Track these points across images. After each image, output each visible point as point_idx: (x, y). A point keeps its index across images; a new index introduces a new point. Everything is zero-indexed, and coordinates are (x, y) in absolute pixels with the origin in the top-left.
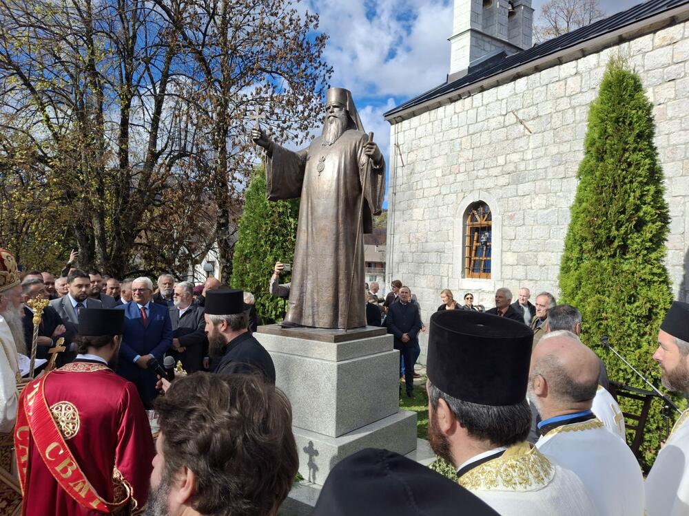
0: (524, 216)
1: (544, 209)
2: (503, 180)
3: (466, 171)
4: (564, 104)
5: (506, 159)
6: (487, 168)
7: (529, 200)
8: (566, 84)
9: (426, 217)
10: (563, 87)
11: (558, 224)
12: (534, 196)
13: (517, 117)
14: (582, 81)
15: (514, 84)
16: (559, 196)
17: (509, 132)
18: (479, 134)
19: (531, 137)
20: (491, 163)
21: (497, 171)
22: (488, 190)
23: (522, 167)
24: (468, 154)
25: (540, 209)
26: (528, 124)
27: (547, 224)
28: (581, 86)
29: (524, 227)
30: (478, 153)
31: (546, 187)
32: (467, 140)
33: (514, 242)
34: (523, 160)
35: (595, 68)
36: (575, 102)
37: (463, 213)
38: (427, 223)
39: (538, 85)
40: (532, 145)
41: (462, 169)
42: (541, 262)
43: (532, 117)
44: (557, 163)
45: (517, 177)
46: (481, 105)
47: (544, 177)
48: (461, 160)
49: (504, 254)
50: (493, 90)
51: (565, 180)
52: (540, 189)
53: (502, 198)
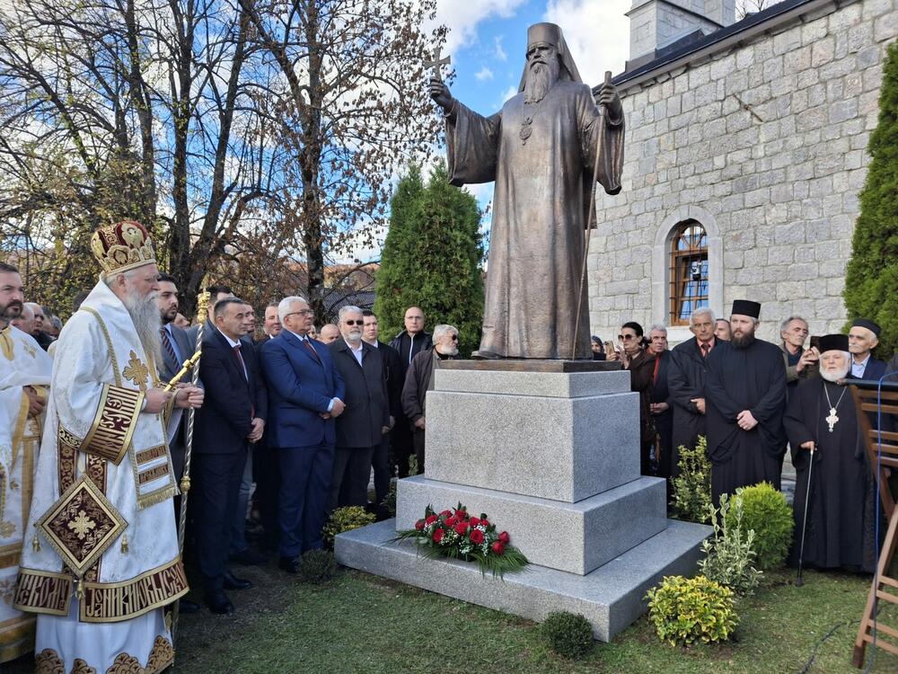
0: (756, 235)
1: (785, 223)
2: (722, 189)
3: (667, 181)
4: (809, 78)
5: (726, 160)
6: (699, 174)
7: (761, 214)
8: (811, 51)
9: (610, 247)
10: (808, 56)
11: (806, 242)
12: (768, 206)
13: (740, 102)
14: (835, 44)
15: (735, 57)
16: (805, 204)
17: (729, 123)
18: (685, 130)
19: (762, 127)
20: (703, 167)
21: (713, 177)
22: (700, 203)
23: (750, 168)
24: (672, 157)
25: (779, 224)
26: (759, 110)
27: (790, 244)
28: (834, 52)
29: (755, 251)
30: (684, 155)
31: (787, 192)
32: (668, 138)
33: (741, 272)
34: (751, 159)
35: (856, 24)
36: (825, 74)
37: (665, 236)
38: (612, 255)
39: (770, 55)
40: (763, 139)
41: (662, 179)
42: (782, 294)
43: (762, 100)
44: (802, 159)
45: (742, 182)
46: (686, 89)
47: (783, 179)
48: (660, 166)
49: (727, 289)
50: (703, 70)
51: (814, 182)
52: (777, 196)
53: (722, 212)
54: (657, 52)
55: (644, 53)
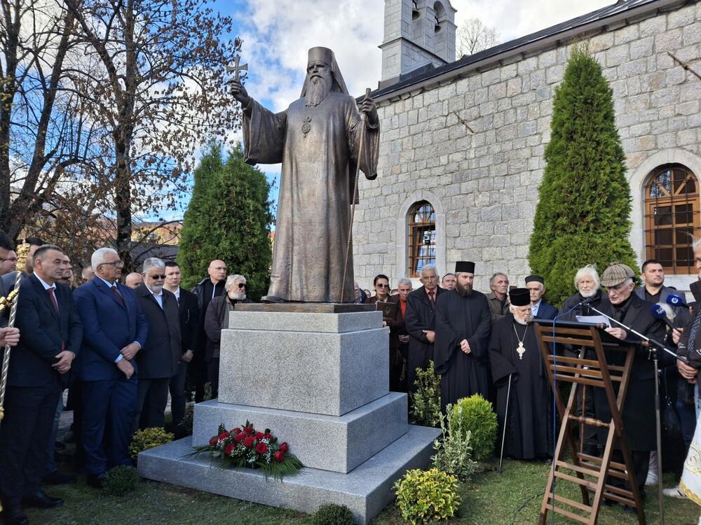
0: (468, 214)
1: (488, 206)
2: (446, 179)
3: (408, 171)
4: (505, 105)
5: (448, 159)
6: (429, 168)
7: (472, 199)
8: (507, 86)
9: (367, 218)
10: (504, 89)
11: (502, 220)
12: (477, 193)
13: (459, 118)
14: (522, 82)
15: (456, 85)
16: (502, 193)
17: (451, 133)
18: (420, 135)
19: (473, 137)
20: (432, 163)
21: (439, 171)
22: (430, 189)
23: (465, 165)
24: (411, 155)
25: (484, 206)
26: (471, 124)
27: (492, 221)
28: (522, 88)
29: (468, 225)
30: (419, 153)
31: (489, 184)
32: (409, 140)
33: (458, 239)
34: (466, 159)
35: (535, 71)
36: (516, 102)
37: (406, 211)
38: (368, 224)
39: (480, 86)
40: (474, 145)
41: (404, 170)
42: (486, 257)
43: (474, 118)
44: (500, 161)
45: (460, 176)
46: (422, 106)
47: (487, 175)
48: (402, 161)
49: (448, 252)
50: (433, 92)
51: (508, 177)
52: (483, 187)
53: (445, 196)
54: (402, 77)
55: (392, 76)
